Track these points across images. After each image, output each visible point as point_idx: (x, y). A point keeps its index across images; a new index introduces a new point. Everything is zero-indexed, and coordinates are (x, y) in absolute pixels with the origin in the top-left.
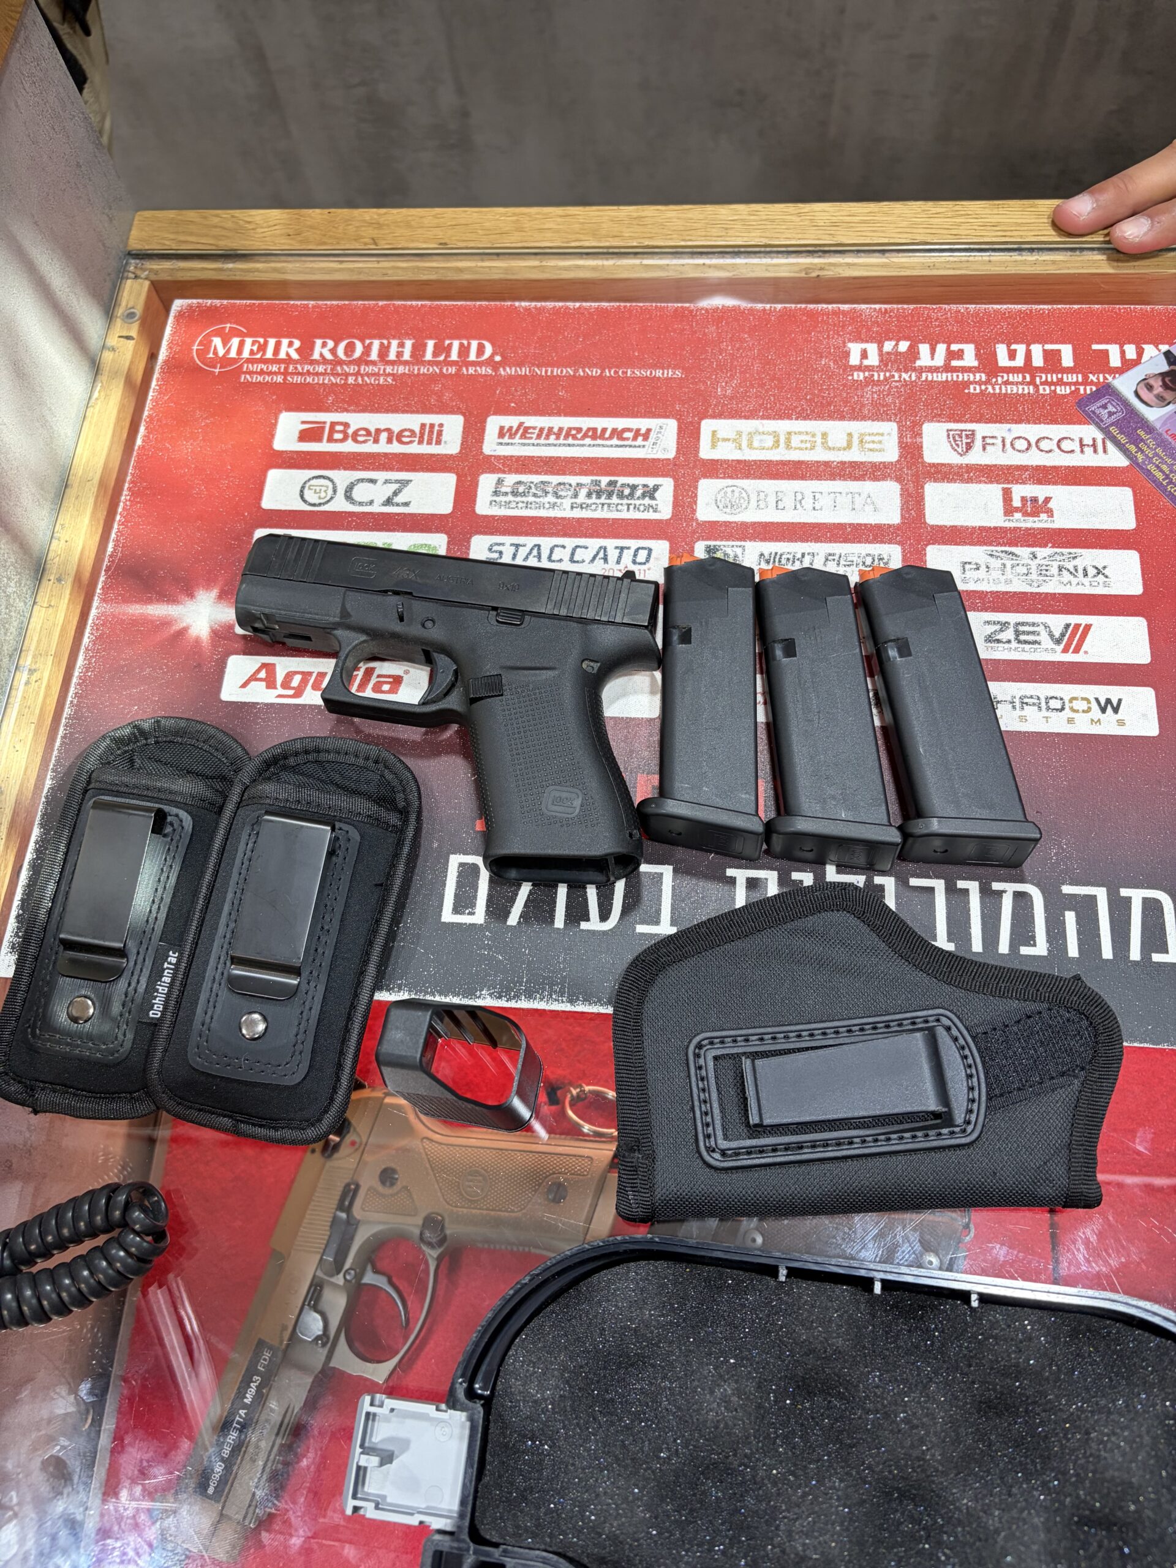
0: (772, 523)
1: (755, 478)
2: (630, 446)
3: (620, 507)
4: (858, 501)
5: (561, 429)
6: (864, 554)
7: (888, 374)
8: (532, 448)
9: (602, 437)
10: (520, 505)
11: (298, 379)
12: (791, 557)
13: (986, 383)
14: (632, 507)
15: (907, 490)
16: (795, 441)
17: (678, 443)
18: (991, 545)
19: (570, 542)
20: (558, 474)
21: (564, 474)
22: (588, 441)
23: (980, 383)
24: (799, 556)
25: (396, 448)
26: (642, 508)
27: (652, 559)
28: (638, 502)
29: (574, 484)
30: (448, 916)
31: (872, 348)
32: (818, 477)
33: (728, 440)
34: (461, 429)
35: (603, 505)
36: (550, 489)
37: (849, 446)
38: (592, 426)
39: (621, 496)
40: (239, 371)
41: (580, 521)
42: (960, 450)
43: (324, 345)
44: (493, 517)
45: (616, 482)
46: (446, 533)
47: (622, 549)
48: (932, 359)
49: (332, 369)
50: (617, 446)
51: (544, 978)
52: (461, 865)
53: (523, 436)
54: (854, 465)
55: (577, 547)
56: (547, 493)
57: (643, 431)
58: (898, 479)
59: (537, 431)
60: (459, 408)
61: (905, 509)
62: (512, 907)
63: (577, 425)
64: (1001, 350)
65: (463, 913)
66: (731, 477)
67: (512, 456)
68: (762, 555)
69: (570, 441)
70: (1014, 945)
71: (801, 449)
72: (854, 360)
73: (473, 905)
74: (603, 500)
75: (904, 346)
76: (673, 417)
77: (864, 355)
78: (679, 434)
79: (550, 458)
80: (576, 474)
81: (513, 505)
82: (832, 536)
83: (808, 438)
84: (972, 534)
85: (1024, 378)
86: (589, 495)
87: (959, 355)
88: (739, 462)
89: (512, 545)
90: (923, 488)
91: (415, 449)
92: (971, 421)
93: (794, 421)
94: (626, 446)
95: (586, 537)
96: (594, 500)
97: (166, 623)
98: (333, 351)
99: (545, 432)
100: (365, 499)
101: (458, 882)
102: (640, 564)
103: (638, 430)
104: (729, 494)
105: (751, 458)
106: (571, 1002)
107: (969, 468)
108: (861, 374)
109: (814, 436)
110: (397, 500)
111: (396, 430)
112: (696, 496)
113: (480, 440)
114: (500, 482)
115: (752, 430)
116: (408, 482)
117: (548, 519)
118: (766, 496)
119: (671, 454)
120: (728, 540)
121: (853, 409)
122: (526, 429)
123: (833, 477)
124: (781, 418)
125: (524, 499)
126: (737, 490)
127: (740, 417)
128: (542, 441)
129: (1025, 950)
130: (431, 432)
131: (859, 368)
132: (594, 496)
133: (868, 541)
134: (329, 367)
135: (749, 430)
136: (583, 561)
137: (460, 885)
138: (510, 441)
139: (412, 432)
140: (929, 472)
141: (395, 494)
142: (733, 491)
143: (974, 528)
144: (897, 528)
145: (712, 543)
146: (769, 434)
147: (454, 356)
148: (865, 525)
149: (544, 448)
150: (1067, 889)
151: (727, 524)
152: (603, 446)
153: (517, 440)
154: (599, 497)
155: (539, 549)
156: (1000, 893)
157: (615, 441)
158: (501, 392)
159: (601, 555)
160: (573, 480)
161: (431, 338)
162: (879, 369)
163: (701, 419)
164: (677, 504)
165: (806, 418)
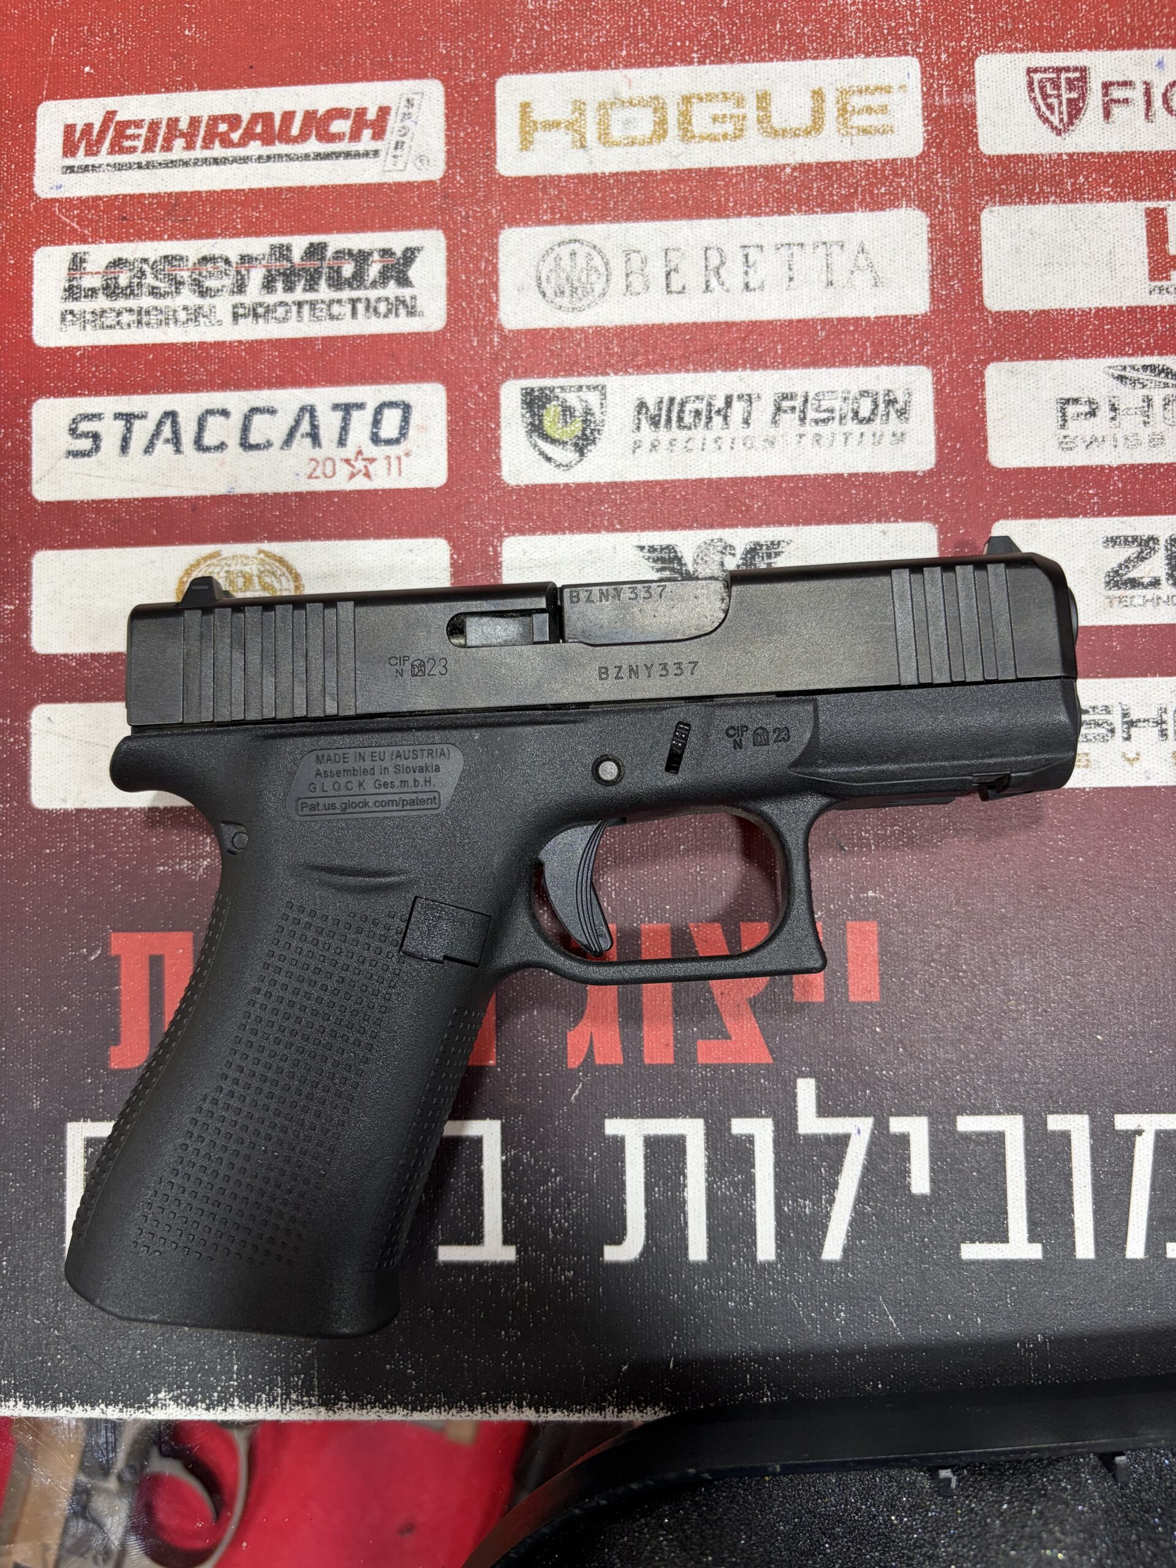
0: (663, 329)
1: (616, 219)
2: (347, 155)
3: (336, 309)
4: (841, 261)
5: (194, 122)
6: (854, 392)
8: (136, 174)
9: (285, 137)
10: (126, 318)
12: (702, 406)
14: (361, 307)
15: (943, 228)
16: (701, 120)
17: (450, 140)
18: (1122, 353)
19: (237, 401)
21: (211, 235)
22: (255, 148)
24: (719, 403)
26: (382, 308)
27: (412, 432)
28: (373, 294)
29: (234, 259)
32: (755, 209)
33: (556, 125)
35: (300, 305)
36: (185, 275)
37: (816, 125)
38: (260, 109)
39: (337, 282)
41: (255, 348)
42: (1055, 119)
44: (70, 350)
45: (323, 247)
47: (347, 409)
50: (319, 156)
53: (117, 148)
54: (829, 171)
55: (254, 410)
56: (179, 284)
57: (371, 115)
58: (925, 203)
59: (143, 131)
61: (940, 275)
63: (229, 111)
66: (568, 220)
67: (97, 199)
68: (642, 406)
69: (218, 151)
71: (712, 138)
74: (299, 294)
76: (435, 75)
78: (447, 117)
79: (180, 196)
80: (237, 234)
81: (110, 319)
82: (787, 351)
84: (1081, 328)
86: (268, 285)
88: (581, 179)
90: (977, 220)
92: (1080, 46)
94: (337, 155)
95: (270, 385)
96: (280, 295)
99: (162, 132)
102: (389, 442)
103: (361, 113)
104: (566, 262)
107: (1078, 163)
112: (495, 271)
113: (26, 162)
114: (77, 264)
115: (606, 96)
117: (187, 347)
118: (644, 261)
119: (435, 171)
120: (569, 373)
121: (824, 29)
123: (785, 206)
124: (667, 61)
125: (132, 303)
126: (582, 251)
127: (579, 66)
128: (158, 156)
132: (279, 285)
133: (863, 361)
136: (269, 444)
138: (90, 161)
140: (990, 180)
142: (573, 254)
143: (1085, 313)
144: (923, 323)
145: (535, 383)
146: (642, 103)
148: (857, 320)
149: (162, 172)
151: (563, 334)
152: (289, 157)
153: (103, 157)
154: (289, 288)
155: (175, 423)
157: (313, 145)
158: (60, 42)
159: (305, 427)
160: (232, 247)
163: (496, 75)
164: (456, 292)
165: (722, 57)
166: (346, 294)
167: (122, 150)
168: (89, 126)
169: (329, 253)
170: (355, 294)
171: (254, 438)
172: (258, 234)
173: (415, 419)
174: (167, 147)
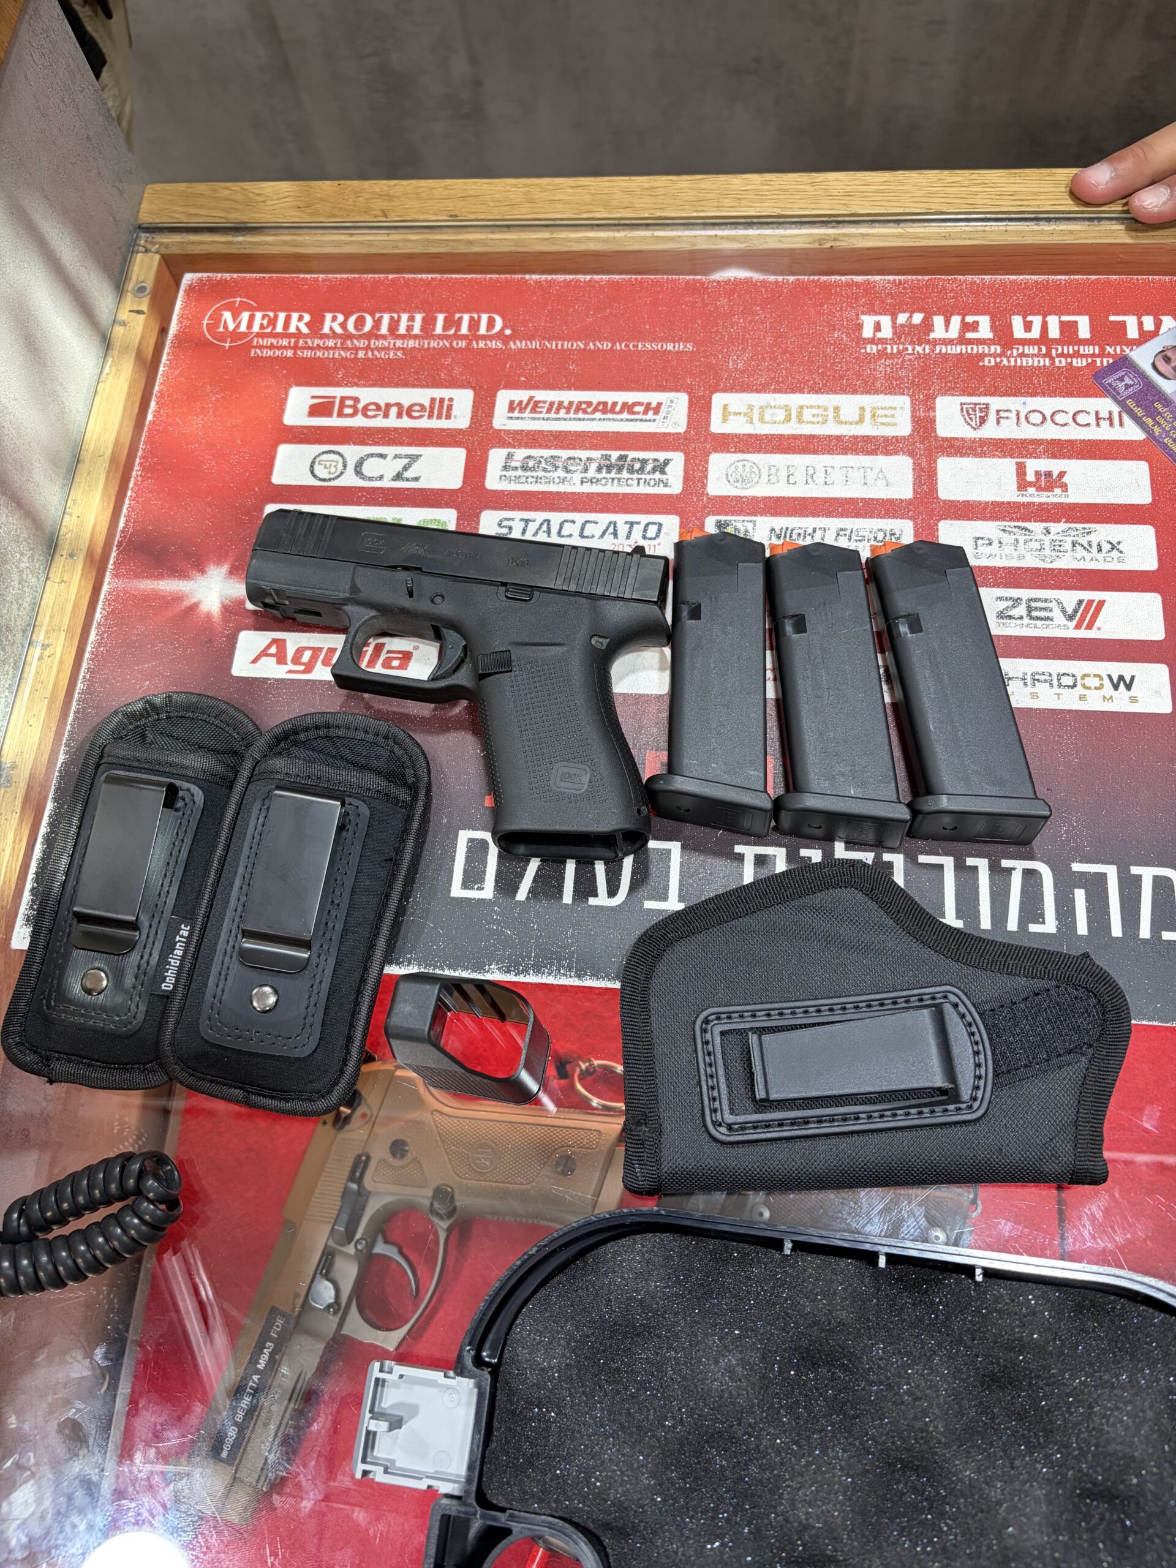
0: (784, 498)
1: (766, 452)
3: (630, 482)
4: (870, 475)
6: (875, 529)
7: (901, 347)
8: (542, 422)
9: (612, 411)
11: (307, 354)
12: (802, 532)
13: (1000, 356)
14: (642, 482)
15: (920, 464)
16: (807, 415)
18: (1004, 520)
19: (580, 517)
20: (568, 448)
21: (574, 448)
22: (598, 415)
23: (995, 355)
24: (810, 531)
25: (406, 423)
26: (652, 483)
28: (648, 477)
29: (584, 458)
30: (457, 891)
31: (886, 321)
32: (830, 451)
34: (471, 403)
35: (613, 479)
36: (560, 464)
37: (861, 420)
40: (249, 345)
41: (590, 496)
42: (973, 424)
43: (334, 319)
44: (503, 491)
46: (456, 508)
48: (947, 331)
49: (342, 344)
51: (553, 953)
52: (470, 840)
53: (533, 410)
54: (866, 439)
55: (587, 522)
56: (556, 467)
58: (911, 454)
59: (547, 405)
60: (469, 382)
61: (917, 483)
62: (520, 882)
64: (1017, 322)
65: (472, 888)
66: (742, 452)
67: (522, 431)
68: (773, 530)
70: (1023, 922)
72: (867, 332)
73: (482, 880)
74: (613, 474)
75: (918, 318)
76: (685, 391)
77: (878, 327)
78: (689, 408)
79: (561, 432)
82: (843, 511)
83: (820, 412)
84: (985, 509)
85: (1040, 350)
87: (974, 327)
88: (750, 436)
89: (522, 520)
90: (935, 462)
91: (424, 423)
92: (986, 395)
93: (806, 396)
95: (596, 512)
96: (604, 474)
97: (177, 598)
98: (343, 325)
99: (556, 406)
100: (376, 474)
101: (467, 858)
102: (650, 539)
104: (740, 469)
105: (762, 433)
106: (579, 976)
107: (983, 442)
108: (874, 347)
109: (826, 409)
110: (406, 475)
111: (406, 405)
112: (707, 470)
113: (490, 414)
116: (418, 457)
117: (558, 493)
118: (777, 470)
119: (682, 428)
120: (738, 515)
121: (866, 383)
122: (536, 403)
123: (845, 451)
124: (793, 392)
126: (748, 465)
127: (751, 391)
128: (552, 415)
129: (1033, 928)
130: (441, 406)
131: (873, 341)
132: (604, 471)
133: (879, 516)
134: (339, 341)
135: (761, 404)
136: (593, 536)
137: (468, 860)
138: (520, 415)
139: (422, 406)
140: (942, 446)
141: (405, 468)
142: (744, 466)
143: (987, 503)
144: (909, 502)
145: (722, 518)
147: (464, 330)
148: (877, 500)
150: (1077, 867)
151: (737, 499)
153: (527, 414)
155: (549, 524)
156: (1010, 870)
158: (511, 366)
159: (611, 530)
160: (583, 454)
161: (441, 312)
162: (892, 342)
163: (713, 393)
164: (687, 478)
165: (818, 391)
166: (635, 476)
167: (536, 412)
168: (521, 402)
169: (629, 459)
170: (639, 476)
171: (586, 533)
172: (596, 449)
173: (663, 530)
174: (557, 411)
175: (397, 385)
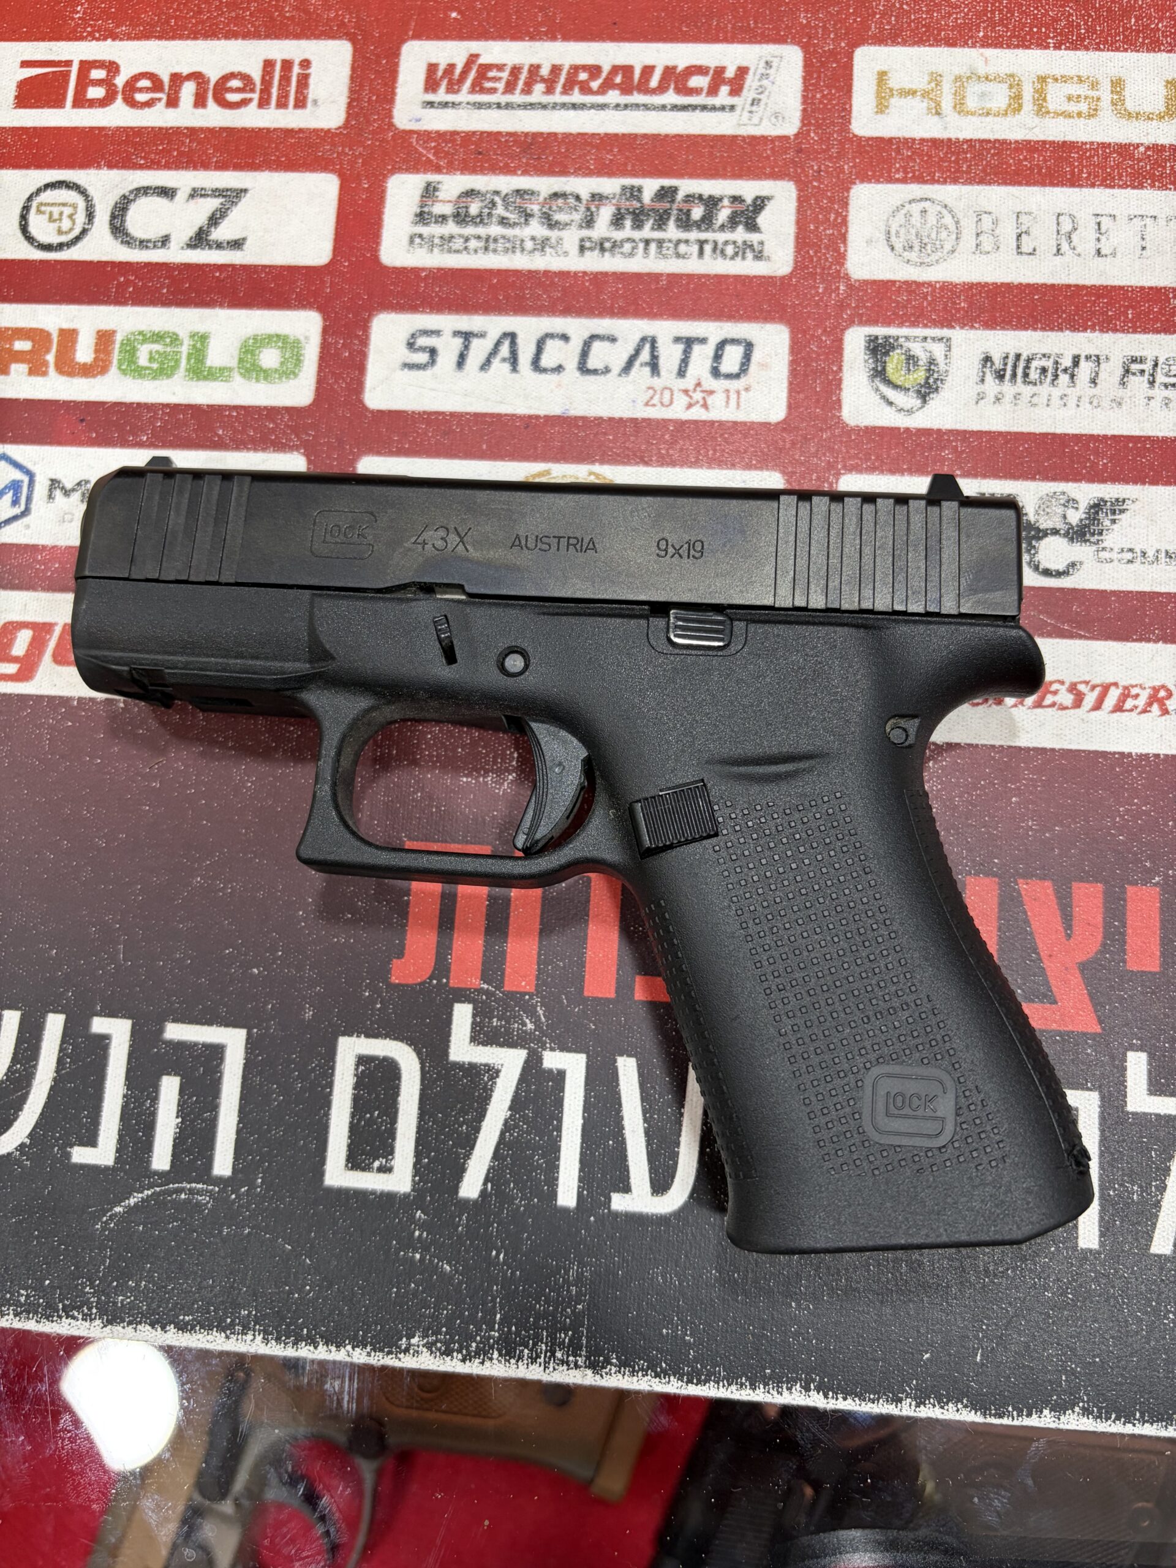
0: (1008, 287)
1: (970, 181)
2: (704, 108)
3: (682, 248)
5: (556, 69)
8: (494, 113)
9: (643, 87)
10: (473, 244)
14: (708, 248)
16: (1056, 97)
17: (805, 99)
20: (550, 171)
21: (564, 173)
22: (613, 96)
25: (214, 117)
26: (730, 250)
27: (753, 367)
28: (721, 237)
29: (585, 196)
30: (336, 1173)
32: (1108, 181)
33: (914, 93)
34: (345, 72)
35: (647, 242)
36: (535, 208)
38: (621, 61)
39: (685, 222)
41: (599, 279)
44: (416, 270)
45: (674, 190)
46: (320, 309)
47: (689, 343)
50: (675, 108)
51: (539, 1316)
52: (362, 1060)
53: (478, 87)
57: (730, 73)
59: (505, 75)
60: (342, 25)
62: (468, 1156)
63: (590, 61)
65: (366, 1168)
66: (920, 179)
67: (454, 133)
69: (576, 97)
71: (1068, 115)
73: (388, 1150)
74: (647, 232)
76: (795, 42)
78: (805, 80)
79: (536, 135)
80: (589, 173)
81: (458, 244)
82: (1137, 316)
83: (1082, 90)
86: (617, 221)
88: (935, 143)
89: (457, 333)
91: (252, 117)
93: (1051, 53)
94: (694, 108)
95: (612, 315)
100: (152, 233)
101: (356, 1099)
103: (720, 71)
104: (916, 219)
105: (962, 136)
106: (595, 1366)
109: (1094, 85)
110: (217, 234)
111: (214, 76)
112: (845, 222)
113: (388, 97)
114: (430, 191)
115: (963, 71)
116: (241, 192)
117: (534, 275)
119: (790, 126)
120: (912, 321)
122: (485, 69)
123: (1137, 180)
124: (1024, 44)
125: (481, 231)
126: (933, 209)
127: (937, 42)
128: (517, 98)
130: (285, 79)
132: (628, 223)
135: (957, 71)
136: (607, 370)
137: (359, 1105)
138: (450, 98)
139: (246, 78)
141: (214, 220)
142: (924, 212)
146: (997, 79)
149: (521, 113)
151: (909, 285)
152: (646, 107)
153: (464, 95)
154: (638, 225)
157: (671, 97)
159: (645, 355)
160: (583, 185)
163: (855, 44)
164: (804, 241)
165: (1077, 44)
166: (694, 235)
167: (483, 90)
168: (451, 67)
169: (680, 196)
170: (703, 236)
171: (592, 363)
172: (611, 174)
173: (756, 356)
174: (528, 90)
175: (195, 35)
